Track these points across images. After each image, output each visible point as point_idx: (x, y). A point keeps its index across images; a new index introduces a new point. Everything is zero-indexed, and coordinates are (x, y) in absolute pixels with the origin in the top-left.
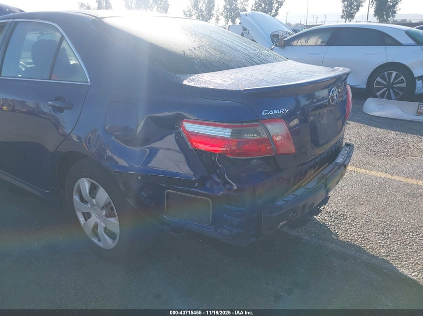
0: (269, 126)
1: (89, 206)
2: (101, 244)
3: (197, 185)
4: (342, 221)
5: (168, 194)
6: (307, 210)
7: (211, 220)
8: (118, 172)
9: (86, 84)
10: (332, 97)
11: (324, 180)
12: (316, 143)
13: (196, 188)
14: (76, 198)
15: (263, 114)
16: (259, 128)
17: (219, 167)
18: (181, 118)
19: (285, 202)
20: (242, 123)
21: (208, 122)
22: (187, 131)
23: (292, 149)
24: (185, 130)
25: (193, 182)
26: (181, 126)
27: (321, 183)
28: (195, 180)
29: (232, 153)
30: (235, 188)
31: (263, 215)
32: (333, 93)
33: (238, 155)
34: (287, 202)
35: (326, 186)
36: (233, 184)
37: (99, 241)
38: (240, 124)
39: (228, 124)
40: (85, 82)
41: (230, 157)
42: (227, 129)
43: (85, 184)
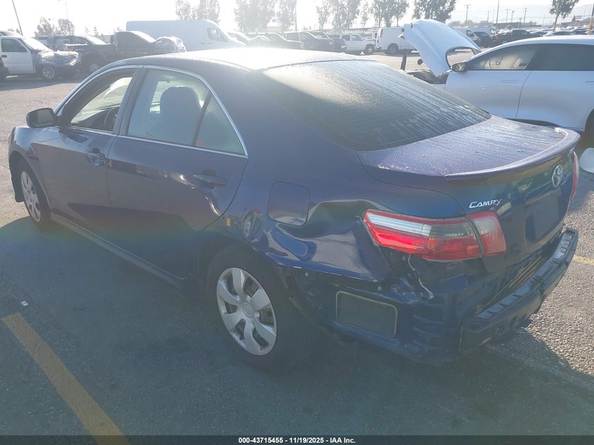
0: (477, 222)
1: (238, 300)
2: (241, 343)
3: (380, 288)
4: (544, 328)
5: (340, 296)
6: (517, 324)
7: (395, 332)
8: (281, 266)
9: (243, 157)
10: (555, 178)
11: (539, 284)
12: (532, 237)
13: (380, 292)
14: (222, 284)
15: (470, 207)
16: (465, 225)
17: (411, 270)
18: (365, 208)
19: (491, 315)
20: (444, 218)
21: (399, 215)
22: (371, 224)
23: (502, 247)
24: (368, 222)
25: (375, 285)
26: (364, 217)
27: (535, 288)
28: (377, 283)
29: (430, 254)
30: (431, 297)
31: (462, 329)
32: (556, 172)
33: (437, 257)
34: (493, 314)
35: (542, 292)
36: (429, 292)
37: (240, 339)
38: (442, 220)
39: (426, 219)
40: (242, 154)
41: (428, 260)
42: (425, 225)
43: (240, 277)
